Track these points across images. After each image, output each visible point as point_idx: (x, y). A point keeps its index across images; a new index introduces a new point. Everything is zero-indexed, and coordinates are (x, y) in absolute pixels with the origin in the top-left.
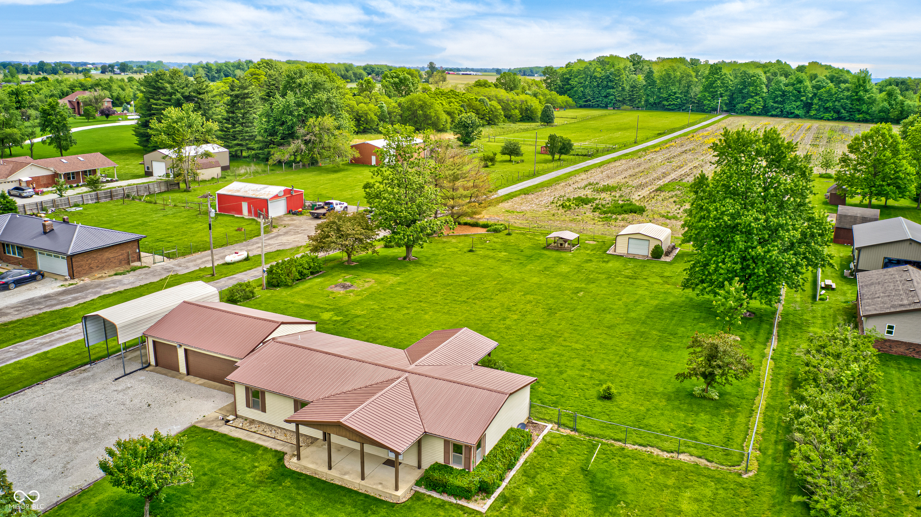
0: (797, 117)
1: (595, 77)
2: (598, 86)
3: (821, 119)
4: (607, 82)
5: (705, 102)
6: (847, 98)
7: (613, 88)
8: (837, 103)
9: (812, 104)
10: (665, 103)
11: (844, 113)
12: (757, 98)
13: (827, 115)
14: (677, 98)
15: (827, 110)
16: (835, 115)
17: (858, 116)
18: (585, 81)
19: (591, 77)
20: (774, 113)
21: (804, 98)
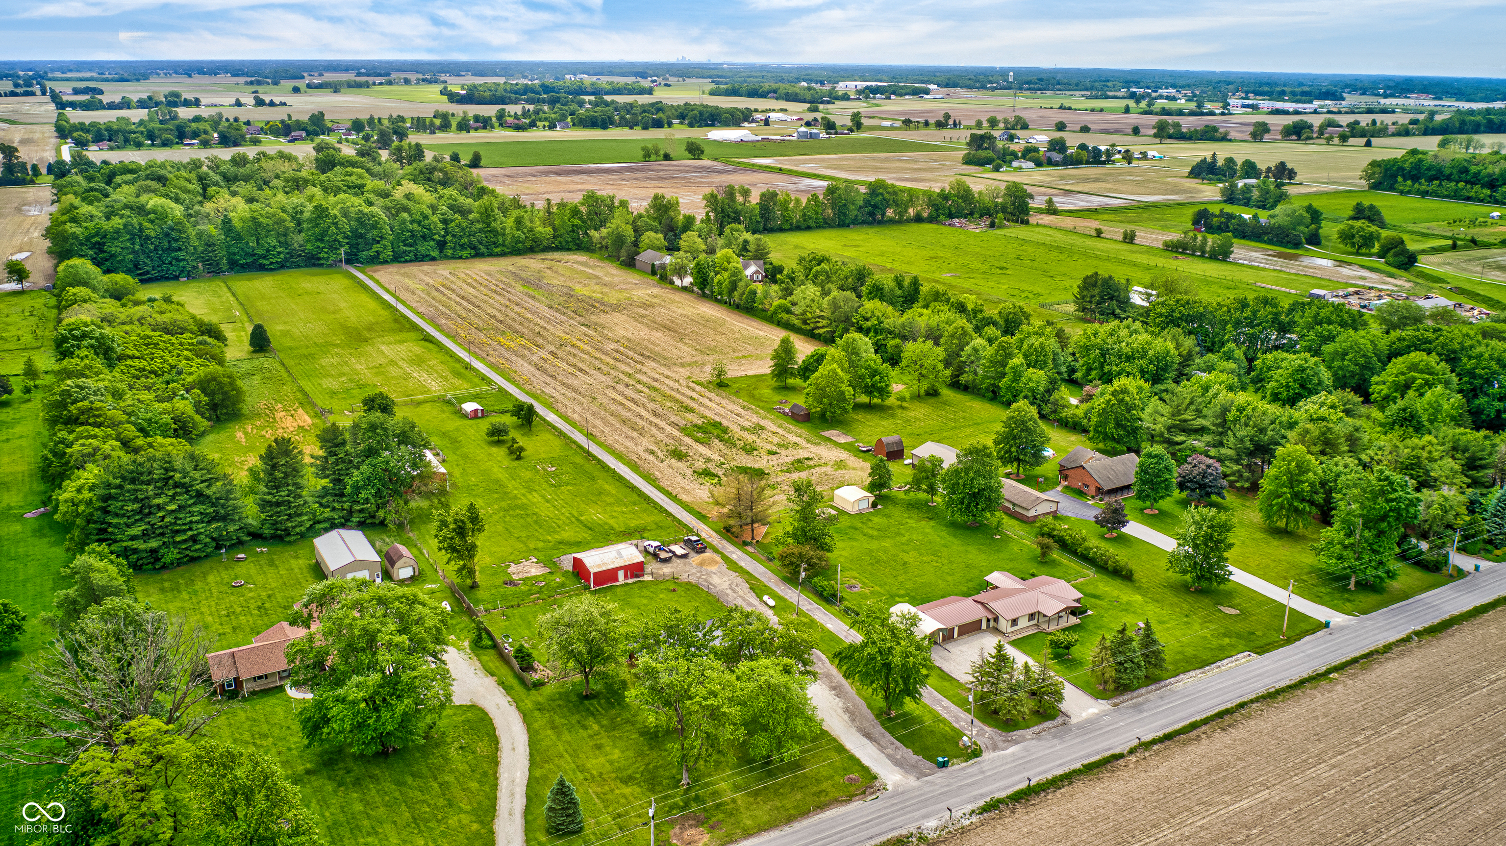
0: (433, 259)
1: (148, 238)
2: (156, 249)
3: (461, 257)
4: (169, 242)
5: (321, 255)
6: (481, 230)
7: (180, 249)
8: (472, 239)
9: (445, 243)
10: (264, 262)
11: (483, 249)
12: (384, 242)
13: (465, 253)
14: (279, 253)
15: (463, 247)
16: (473, 253)
17: (496, 250)
18: (133, 244)
19: (140, 238)
20: (408, 258)
21: (436, 237)
